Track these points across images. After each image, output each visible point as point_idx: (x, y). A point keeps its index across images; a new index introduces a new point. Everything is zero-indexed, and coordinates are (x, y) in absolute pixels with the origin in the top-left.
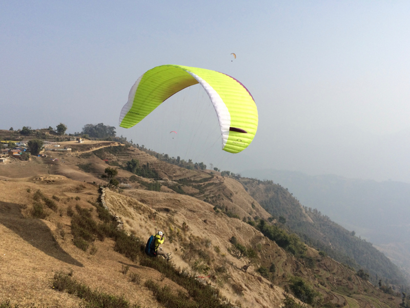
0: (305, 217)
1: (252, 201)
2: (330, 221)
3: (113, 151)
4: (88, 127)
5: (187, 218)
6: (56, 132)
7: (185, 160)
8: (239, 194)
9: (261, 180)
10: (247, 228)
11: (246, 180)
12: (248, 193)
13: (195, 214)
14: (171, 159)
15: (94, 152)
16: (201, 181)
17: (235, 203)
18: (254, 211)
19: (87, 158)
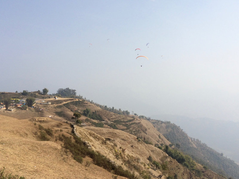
0: (192, 144)
1: (159, 134)
2: (207, 147)
3: (75, 104)
4: (60, 90)
5: (121, 144)
6: (42, 93)
7: (117, 109)
8: (150, 129)
9: (163, 121)
10: (158, 151)
11: (154, 121)
12: (156, 129)
13: (125, 141)
14: (108, 108)
15: (64, 105)
16: (127, 122)
17: (148, 135)
18: (160, 140)
19: (60, 108)
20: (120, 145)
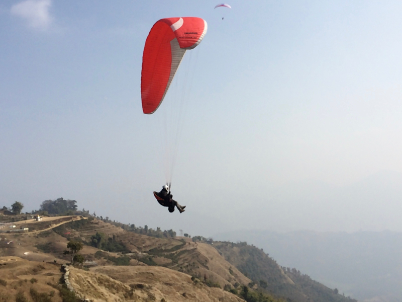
0: (286, 279)
1: (229, 267)
2: (311, 280)
3: (74, 226)
4: (46, 204)
5: (164, 293)
6: (12, 212)
7: (153, 229)
8: (214, 259)
9: (235, 242)
10: (230, 297)
11: (219, 244)
12: (223, 257)
13: (171, 287)
14: (138, 228)
15: (54, 229)
16: (172, 250)
17: (211, 270)
18: (233, 277)
19: (46, 237)
20: (162, 294)
